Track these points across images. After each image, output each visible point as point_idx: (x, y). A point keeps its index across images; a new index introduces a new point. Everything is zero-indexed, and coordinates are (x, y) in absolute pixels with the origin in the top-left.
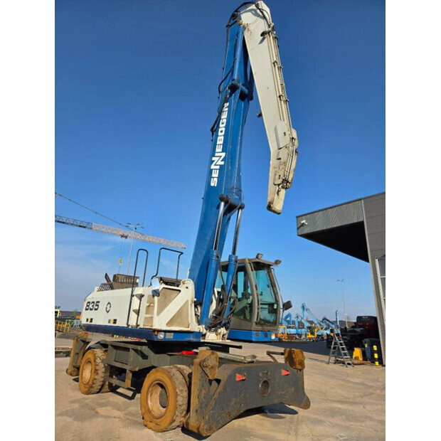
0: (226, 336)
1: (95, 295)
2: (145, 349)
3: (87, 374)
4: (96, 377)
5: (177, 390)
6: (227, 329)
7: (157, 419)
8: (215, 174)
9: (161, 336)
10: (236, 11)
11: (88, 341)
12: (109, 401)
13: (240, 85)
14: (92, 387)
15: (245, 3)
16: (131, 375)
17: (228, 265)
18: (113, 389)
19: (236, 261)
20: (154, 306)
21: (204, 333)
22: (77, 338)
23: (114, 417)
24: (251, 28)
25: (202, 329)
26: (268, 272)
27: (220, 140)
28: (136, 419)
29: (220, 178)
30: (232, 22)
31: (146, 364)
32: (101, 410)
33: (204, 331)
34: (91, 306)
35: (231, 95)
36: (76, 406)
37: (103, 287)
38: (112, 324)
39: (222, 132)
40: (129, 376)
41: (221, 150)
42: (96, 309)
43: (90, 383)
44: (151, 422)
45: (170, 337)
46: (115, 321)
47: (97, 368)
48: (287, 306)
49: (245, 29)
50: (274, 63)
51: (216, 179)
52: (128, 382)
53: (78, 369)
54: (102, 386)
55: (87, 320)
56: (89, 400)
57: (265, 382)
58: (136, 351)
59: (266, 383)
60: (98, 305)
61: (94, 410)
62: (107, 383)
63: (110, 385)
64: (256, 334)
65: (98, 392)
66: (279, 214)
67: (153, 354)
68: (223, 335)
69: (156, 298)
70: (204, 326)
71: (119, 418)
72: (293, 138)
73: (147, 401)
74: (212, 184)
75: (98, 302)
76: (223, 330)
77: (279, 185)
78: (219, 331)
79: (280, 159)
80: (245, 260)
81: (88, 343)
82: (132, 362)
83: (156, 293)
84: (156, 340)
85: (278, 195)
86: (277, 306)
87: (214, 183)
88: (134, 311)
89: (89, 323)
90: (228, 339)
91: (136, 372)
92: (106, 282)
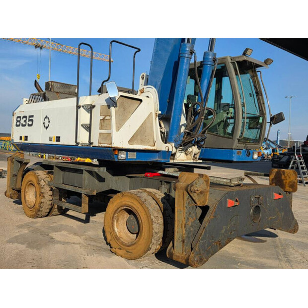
0: (198, 156)
1: (26, 108)
2: (103, 171)
3: (30, 196)
4: (43, 200)
5: (152, 217)
6: (199, 147)
7: (128, 246)
9: (122, 156)
11: (25, 161)
12: (62, 225)
14: (39, 211)
16: (87, 199)
18: (63, 212)
19: (214, 61)
20: (111, 119)
21: (173, 152)
22: (11, 159)
23: (74, 243)
25: (171, 147)
26: (253, 77)
28: (99, 245)
31: (103, 187)
32: (56, 236)
33: (174, 150)
34: (22, 121)
36: (25, 231)
37: (34, 98)
38: (54, 142)
40: (85, 200)
42: (29, 125)
43: (37, 206)
44: (120, 249)
45: (133, 156)
46: (58, 139)
47: (43, 191)
48: (277, 119)
52: (85, 207)
53: (19, 191)
54: (51, 209)
55: (21, 138)
56: (39, 224)
57: (257, 206)
58: (90, 172)
59: (257, 208)
60: (32, 121)
61: (48, 235)
62: (56, 206)
63: (60, 208)
64: (238, 153)
65: (47, 216)
67: (110, 176)
68: (195, 155)
69: (113, 109)
70: (173, 144)
71: (79, 244)
73: (113, 227)
75: (32, 116)
76: (195, 149)
78: (190, 149)
80: (225, 58)
81: (27, 164)
82: (88, 186)
83: (111, 102)
84: (116, 160)
86: (263, 120)
88: (82, 126)
89: (23, 141)
90: (199, 159)
91: (93, 196)
92: (36, 92)
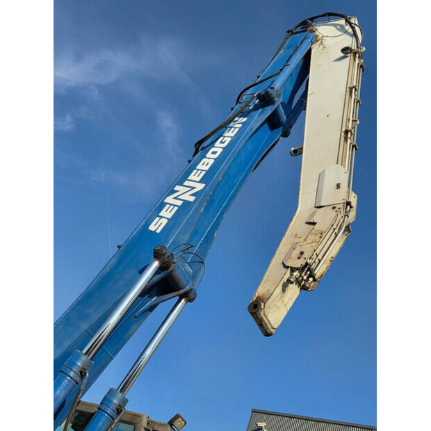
8: (167, 213)
10: (312, 19)
13: (279, 101)
15: (330, 14)
17: (92, 414)
19: (119, 411)
24: (327, 42)
27: (206, 164)
29: (172, 222)
30: (299, 29)
35: (256, 108)
39: (214, 153)
41: (198, 179)
49: (317, 41)
50: (351, 89)
51: (164, 222)
66: (268, 334)
72: (348, 204)
74: (152, 228)
77: (293, 270)
79: (314, 224)
80: (139, 416)
85: (284, 290)
87: (157, 226)
